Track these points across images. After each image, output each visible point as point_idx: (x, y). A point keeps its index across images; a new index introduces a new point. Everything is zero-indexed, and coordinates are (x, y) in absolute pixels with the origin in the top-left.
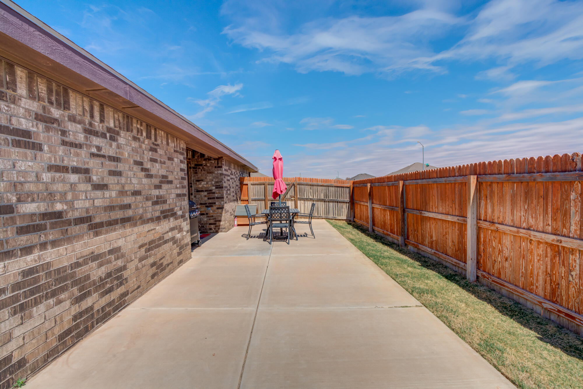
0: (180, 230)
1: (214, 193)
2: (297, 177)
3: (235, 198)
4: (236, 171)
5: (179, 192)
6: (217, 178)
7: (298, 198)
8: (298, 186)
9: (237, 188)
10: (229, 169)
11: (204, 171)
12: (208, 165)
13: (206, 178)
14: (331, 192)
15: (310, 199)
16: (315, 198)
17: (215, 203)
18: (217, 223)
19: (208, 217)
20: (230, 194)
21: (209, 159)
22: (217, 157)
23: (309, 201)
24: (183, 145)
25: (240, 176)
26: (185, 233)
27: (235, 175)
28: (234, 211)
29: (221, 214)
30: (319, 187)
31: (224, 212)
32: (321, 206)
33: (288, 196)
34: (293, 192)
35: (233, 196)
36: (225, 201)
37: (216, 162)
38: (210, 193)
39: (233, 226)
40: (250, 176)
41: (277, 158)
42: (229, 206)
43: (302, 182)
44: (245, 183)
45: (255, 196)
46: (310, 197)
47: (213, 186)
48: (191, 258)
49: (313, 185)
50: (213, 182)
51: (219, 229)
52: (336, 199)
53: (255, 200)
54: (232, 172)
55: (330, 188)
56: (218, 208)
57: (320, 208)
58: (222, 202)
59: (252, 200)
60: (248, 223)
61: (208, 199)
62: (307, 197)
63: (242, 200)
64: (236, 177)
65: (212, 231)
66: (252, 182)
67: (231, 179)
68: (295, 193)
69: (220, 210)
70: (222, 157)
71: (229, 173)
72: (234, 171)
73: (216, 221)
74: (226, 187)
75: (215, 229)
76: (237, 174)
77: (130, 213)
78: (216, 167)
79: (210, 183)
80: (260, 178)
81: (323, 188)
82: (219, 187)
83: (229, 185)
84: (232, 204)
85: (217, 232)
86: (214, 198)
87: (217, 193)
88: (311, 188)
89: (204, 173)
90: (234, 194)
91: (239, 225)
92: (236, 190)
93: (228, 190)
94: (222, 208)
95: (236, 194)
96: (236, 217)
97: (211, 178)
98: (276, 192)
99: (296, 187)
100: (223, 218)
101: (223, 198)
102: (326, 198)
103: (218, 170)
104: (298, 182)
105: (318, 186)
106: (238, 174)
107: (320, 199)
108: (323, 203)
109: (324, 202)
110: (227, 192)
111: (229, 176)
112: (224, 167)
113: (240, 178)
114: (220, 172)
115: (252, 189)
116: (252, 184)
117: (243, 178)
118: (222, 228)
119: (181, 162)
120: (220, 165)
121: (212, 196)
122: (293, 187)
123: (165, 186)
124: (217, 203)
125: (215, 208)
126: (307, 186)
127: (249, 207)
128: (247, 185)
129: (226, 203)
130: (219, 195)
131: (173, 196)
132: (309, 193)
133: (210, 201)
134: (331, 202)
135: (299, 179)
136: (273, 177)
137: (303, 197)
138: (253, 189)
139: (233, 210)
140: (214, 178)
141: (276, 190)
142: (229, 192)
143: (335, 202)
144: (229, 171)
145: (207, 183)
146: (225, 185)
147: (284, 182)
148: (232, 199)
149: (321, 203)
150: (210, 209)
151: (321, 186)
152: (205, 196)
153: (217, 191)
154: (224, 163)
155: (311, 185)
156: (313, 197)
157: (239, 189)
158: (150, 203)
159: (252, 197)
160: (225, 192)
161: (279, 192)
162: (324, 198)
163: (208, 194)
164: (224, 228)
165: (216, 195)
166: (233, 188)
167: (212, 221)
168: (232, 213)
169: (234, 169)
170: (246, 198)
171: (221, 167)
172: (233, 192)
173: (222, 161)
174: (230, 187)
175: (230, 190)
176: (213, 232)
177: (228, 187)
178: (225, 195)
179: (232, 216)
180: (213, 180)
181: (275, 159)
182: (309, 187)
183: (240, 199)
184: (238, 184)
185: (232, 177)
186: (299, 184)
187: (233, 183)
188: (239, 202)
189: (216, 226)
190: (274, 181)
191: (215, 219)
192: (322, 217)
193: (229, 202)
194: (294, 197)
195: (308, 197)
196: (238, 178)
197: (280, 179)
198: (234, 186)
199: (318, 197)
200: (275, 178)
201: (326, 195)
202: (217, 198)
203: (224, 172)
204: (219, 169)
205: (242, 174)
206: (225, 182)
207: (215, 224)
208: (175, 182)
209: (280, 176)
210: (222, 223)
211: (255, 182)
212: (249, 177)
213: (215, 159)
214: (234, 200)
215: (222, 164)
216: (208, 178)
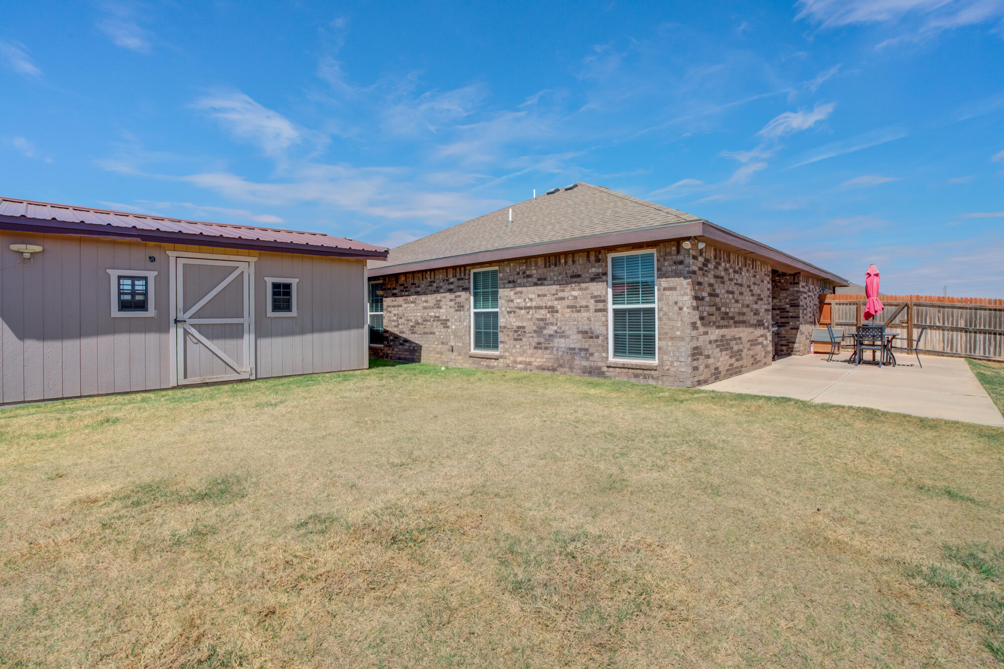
0: (766, 339)
1: (788, 312)
2: (913, 294)
3: (812, 320)
4: (815, 287)
5: (766, 307)
6: (793, 295)
7: (914, 324)
8: (915, 308)
9: (815, 307)
10: (807, 285)
11: (777, 287)
12: (782, 281)
13: (779, 295)
14: (980, 318)
15: (937, 326)
16: (946, 325)
17: (788, 323)
18: (791, 345)
19: (779, 337)
20: (806, 315)
21: (784, 274)
22: (793, 273)
23: (935, 329)
24: (770, 269)
25: (819, 293)
26: (768, 342)
27: (813, 292)
28: (811, 336)
29: (796, 335)
30: (955, 311)
31: (799, 333)
32: (960, 338)
33: (897, 321)
34: (906, 316)
35: (810, 317)
36: (801, 321)
37: (792, 278)
38: (783, 312)
39: (809, 352)
40: (834, 293)
41: (872, 274)
42: (805, 328)
43: (922, 301)
44: (826, 301)
45: (842, 319)
46: (938, 324)
47: (788, 304)
48: (771, 365)
49: (943, 307)
50: (787, 300)
51: (792, 351)
52: (992, 329)
53: (841, 325)
54: (809, 288)
55: (978, 312)
56: (792, 329)
57: (957, 341)
58: (797, 323)
59: (837, 325)
60: (829, 351)
61: (781, 318)
62: (930, 323)
63: (821, 324)
64: (815, 295)
65: (783, 353)
66: (837, 301)
67: (809, 296)
68: (908, 318)
69: (794, 331)
70: (799, 273)
71: (806, 290)
72: (812, 287)
73: (788, 342)
74: (803, 306)
75: (787, 351)
76: (816, 290)
77: (745, 318)
78: (791, 284)
79: (783, 301)
80: (851, 296)
81: (964, 311)
82: (795, 305)
83: (806, 304)
84: (808, 326)
85: (789, 355)
86: (787, 317)
87: (791, 312)
88: (939, 311)
89: (776, 290)
90: (811, 315)
91: (816, 353)
92: (813, 310)
93: (804, 309)
94: (797, 329)
95: (814, 315)
96: (812, 342)
97: (785, 295)
98: (868, 312)
99: (912, 310)
100: (797, 340)
101: (799, 317)
102: (971, 326)
103: (794, 287)
104: (914, 301)
105: (953, 307)
106: (818, 290)
107: (957, 328)
108: (964, 334)
109: (966, 332)
110: (803, 312)
111: (806, 293)
112: (802, 284)
113: (819, 295)
114: (796, 289)
115: (837, 310)
116: (837, 304)
117: (825, 296)
118: (795, 351)
119: (768, 283)
120: (796, 281)
121: (785, 314)
122: (906, 308)
123: (759, 302)
124: (791, 323)
125: (788, 328)
126: (931, 308)
127: (833, 332)
128: (830, 304)
129: (802, 323)
130: (794, 314)
131: (763, 310)
132: (934, 318)
133: (783, 320)
134: (980, 333)
135: (918, 297)
136: (865, 295)
137: (924, 324)
138: (839, 310)
139: (809, 333)
140: (788, 295)
141: (868, 310)
142: (805, 312)
143: (990, 333)
144: (806, 287)
145: (780, 301)
146: (801, 303)
147: (880, 302)
148: (808, 320)
149: (959, 333)
150: (782, 328)
151: (960, 308)
152: (777, 315)
153: (792, 309)
154: (801, 279)
155: (939, 307)
156: (944, 324)
157: (818, 310)
158: (752, 313)
159: (836, 319)
160: (801, 311)
161: (873, 313)
162: (966, 325)
163: (780, 312)
164: (799, 351)
165: (791, 314)
166: (810, 307)
167: (784, 342)
168: (808, 336)
169: (813, 284)
170: (828, 321)
171: (798, 283)
172: (810, 312)
173: (799, 277)
174: (807, 307)
175: (806, 309)
176: (785, 355)
177: (805, 306)
178: (801, 314)
179: (808, 341)
180: (787, 298)
181: (869, 275)
182: (937, 309)
183: (819, 322)
184: (817, 303)
185: (810, 294)
186: (916, 305)
187: (810, 302)
188: (818, 325)
189: (788, 348)
190: (867, 300)
191: (788, 340)
192: (960, 354)
193: (805, 324)
194: (907, 323)
195: (932, 324)
196: (817, 295)
197: (874, 298)
198: (812, 305)
199: (952, 324)
200: (868, 296)
201: (970, 321)
202: (791, 317)
203: (802, 289)
204: (795, 285)
205: (823, 290)
206: (801, 301)
207: (788, 345)
208: (765, 299)
209: (875, 294)
210: (795, 345)
211: (842, 301)
212: (833, 295)
213: (790, 275)
214: (811, 323)
215: (799, 280)
216: (781, 295)
